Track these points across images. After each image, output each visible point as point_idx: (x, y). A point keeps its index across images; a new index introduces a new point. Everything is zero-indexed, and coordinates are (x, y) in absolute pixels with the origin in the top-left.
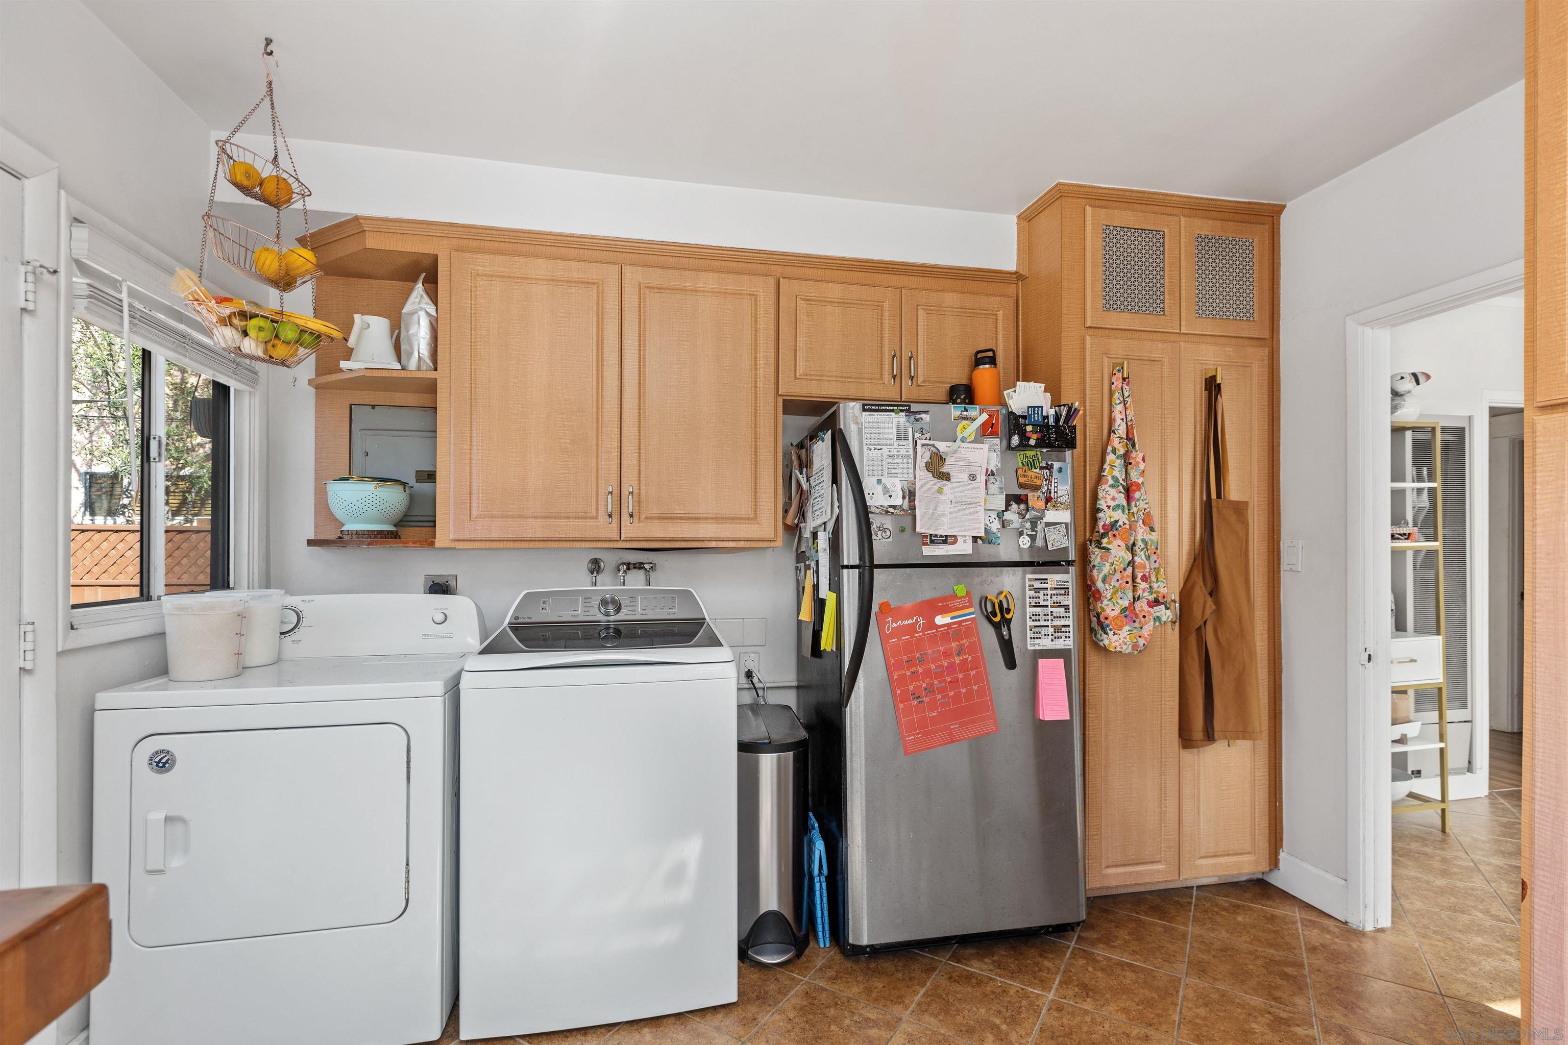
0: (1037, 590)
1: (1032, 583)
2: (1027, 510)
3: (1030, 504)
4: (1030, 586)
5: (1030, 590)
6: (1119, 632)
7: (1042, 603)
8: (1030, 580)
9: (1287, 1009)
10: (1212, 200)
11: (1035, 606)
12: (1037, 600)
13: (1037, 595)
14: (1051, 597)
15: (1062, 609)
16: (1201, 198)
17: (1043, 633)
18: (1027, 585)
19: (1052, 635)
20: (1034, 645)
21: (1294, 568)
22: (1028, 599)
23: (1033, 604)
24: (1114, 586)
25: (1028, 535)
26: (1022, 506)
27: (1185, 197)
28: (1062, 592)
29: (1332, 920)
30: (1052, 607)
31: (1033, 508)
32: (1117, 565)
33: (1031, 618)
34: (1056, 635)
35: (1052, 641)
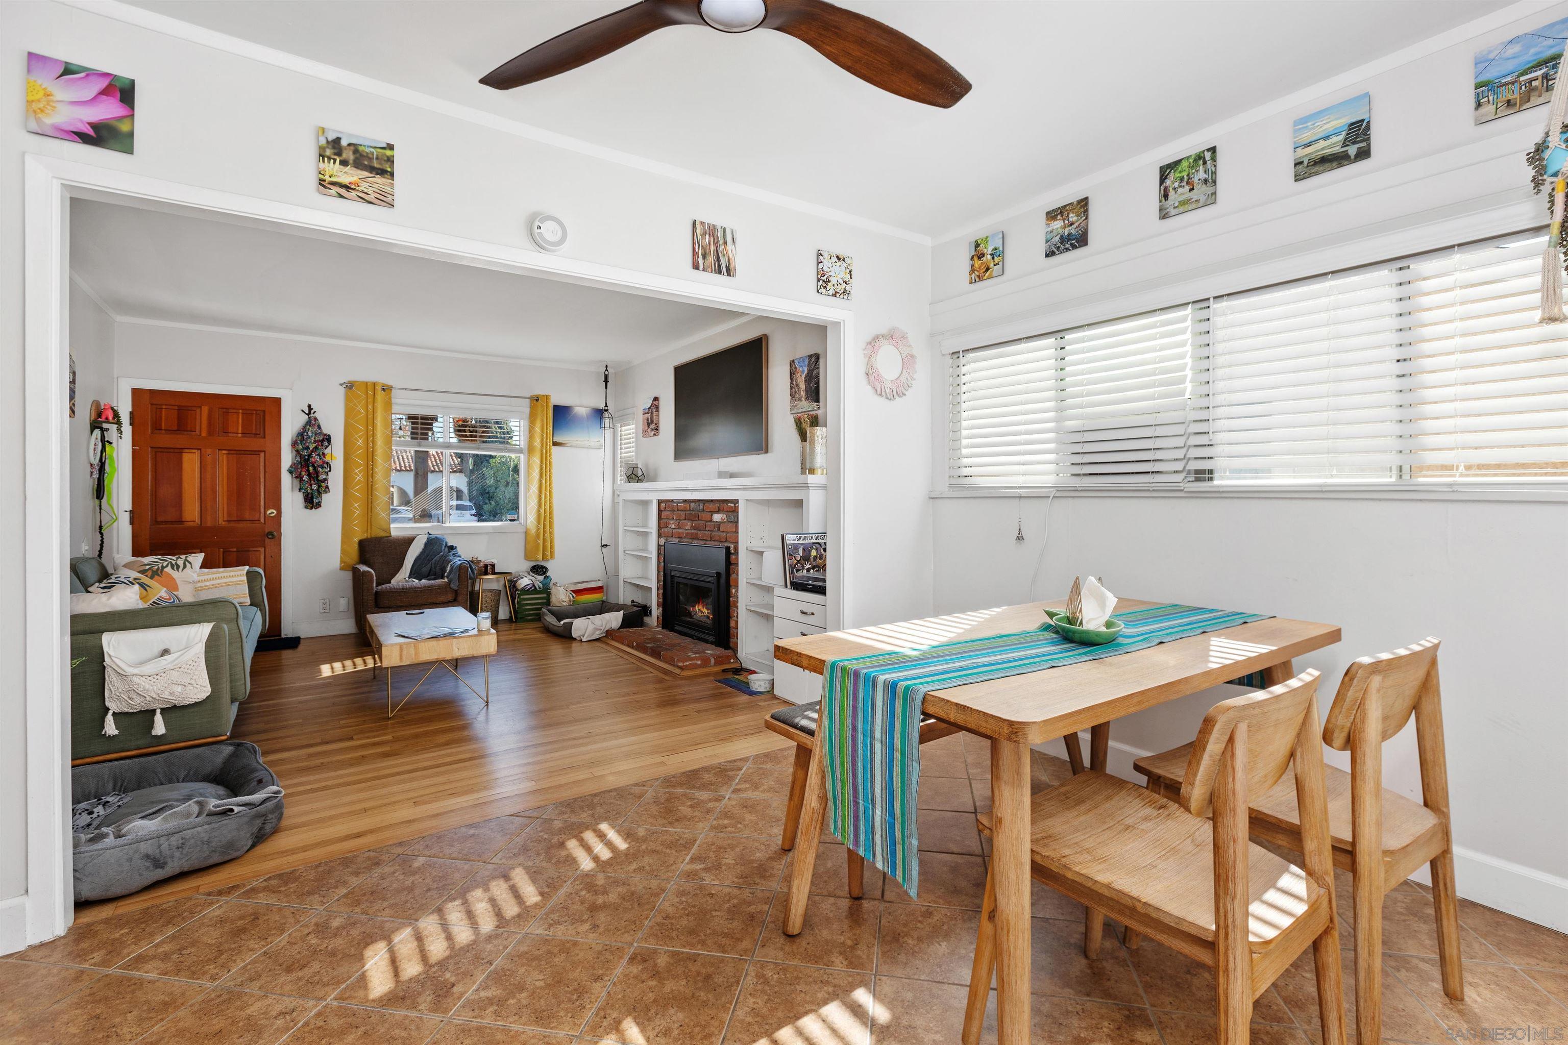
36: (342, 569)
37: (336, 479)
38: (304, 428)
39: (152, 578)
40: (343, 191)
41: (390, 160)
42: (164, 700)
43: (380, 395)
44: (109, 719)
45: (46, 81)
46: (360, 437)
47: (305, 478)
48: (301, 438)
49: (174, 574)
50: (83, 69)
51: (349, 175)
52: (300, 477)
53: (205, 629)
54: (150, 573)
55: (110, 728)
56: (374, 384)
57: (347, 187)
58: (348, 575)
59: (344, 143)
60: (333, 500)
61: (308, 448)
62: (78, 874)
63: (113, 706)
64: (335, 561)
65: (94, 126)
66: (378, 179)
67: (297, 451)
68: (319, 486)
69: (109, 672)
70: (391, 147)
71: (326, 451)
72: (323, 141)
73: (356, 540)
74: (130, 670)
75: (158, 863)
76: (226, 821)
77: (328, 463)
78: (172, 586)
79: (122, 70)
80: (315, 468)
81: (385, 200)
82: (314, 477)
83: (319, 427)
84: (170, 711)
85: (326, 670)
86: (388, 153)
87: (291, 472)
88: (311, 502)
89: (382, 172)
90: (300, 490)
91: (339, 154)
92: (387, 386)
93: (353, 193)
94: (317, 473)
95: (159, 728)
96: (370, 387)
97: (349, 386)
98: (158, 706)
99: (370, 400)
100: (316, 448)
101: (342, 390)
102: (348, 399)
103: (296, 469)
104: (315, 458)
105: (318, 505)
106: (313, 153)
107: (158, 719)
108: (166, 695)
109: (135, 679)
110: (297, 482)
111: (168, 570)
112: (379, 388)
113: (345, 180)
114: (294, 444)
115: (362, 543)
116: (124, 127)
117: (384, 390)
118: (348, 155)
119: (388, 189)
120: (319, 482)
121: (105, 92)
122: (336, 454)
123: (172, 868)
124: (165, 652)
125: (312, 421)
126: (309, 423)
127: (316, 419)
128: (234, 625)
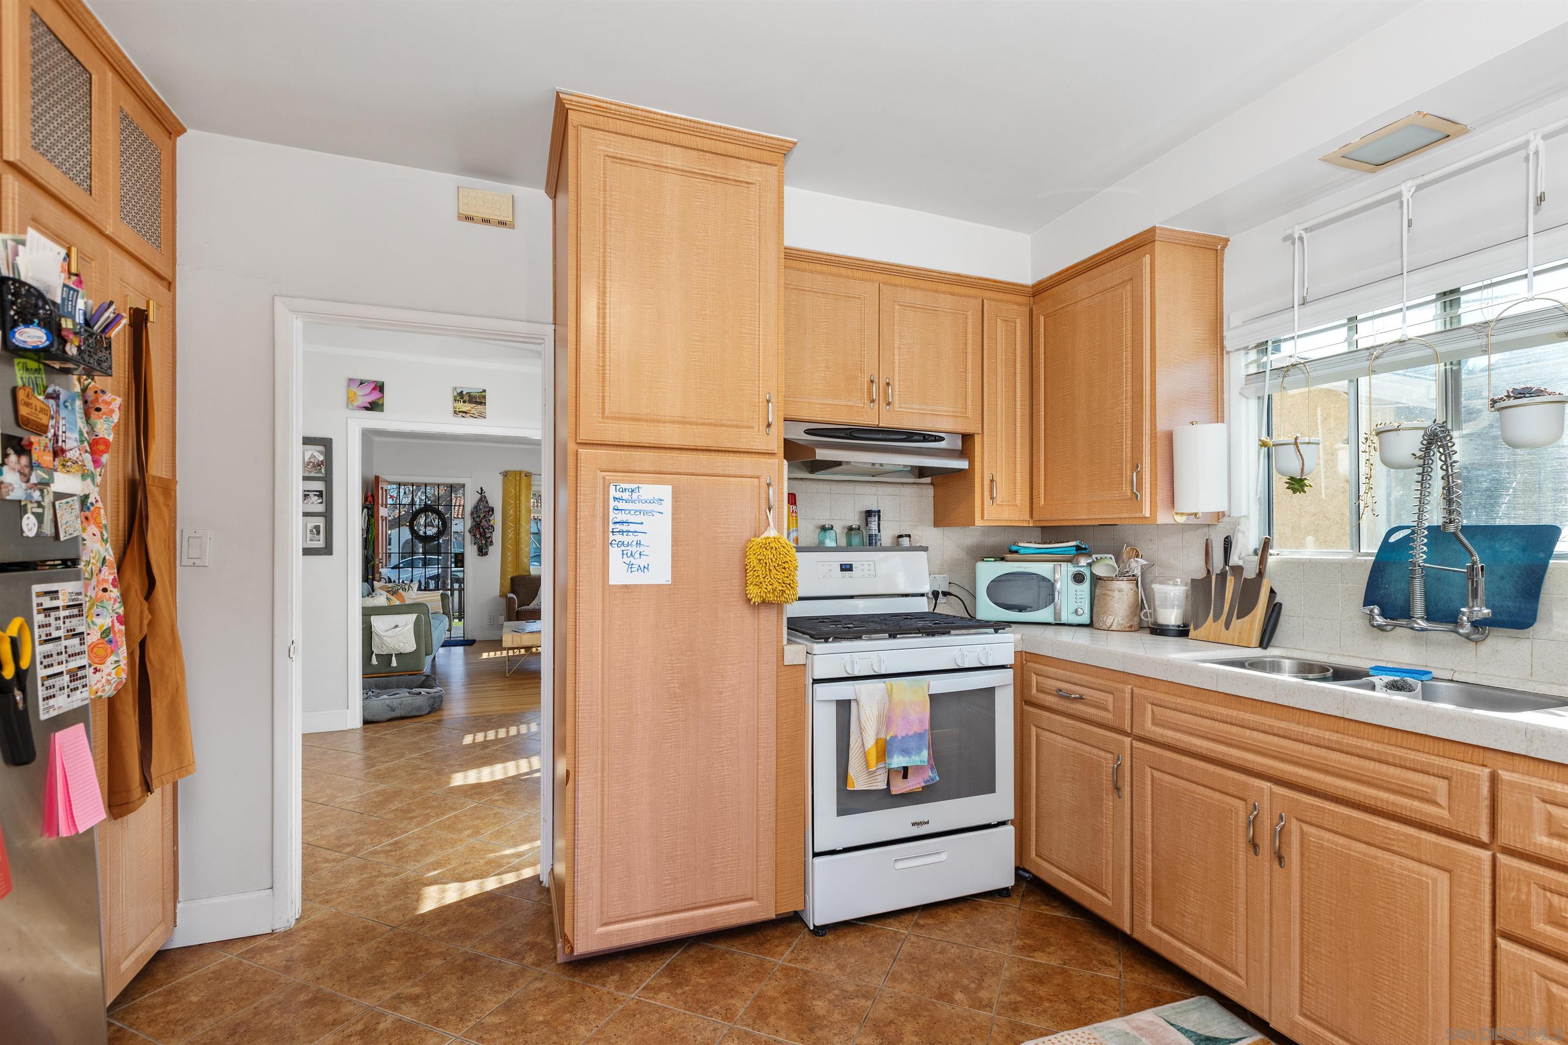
0: (47, 611)
1: (41, 600)
2: (31, 466)
3: (35, 457)
4: (38, 605)
5: (39, 612)
6: (102, 667)
7: (55, 634)
8: (39, 595)
9: (353, 1021)
10: (137, 72)
11: (46, 641)
12: (47, 630)
13: (47, 621)
14: (64, 623)
15: (76, 641)
16: (128, 62)
17: (57, 687)
18: (34, 605)
19: (68, 687)
20: (47, 709)
21: (198, 562)
22: (36, 630)
23: (44, 638)
24: (91, 598)
25: (33, 513)
26: (24, 460)
27: (115, 45)
28: (75, 611)
29: (259, 938)
30: (66, 638)
31: (39, 466)
32: (93, 564)
33: (41, 663)
34: (72, 685)
35: (69, 696)
36: (501, 596)
37: (497, 536)
38: (478, 503)
39: (392, 595)
40: (464, 415)
41: (484, 397)
42: (396, 650)
43: (524, 478)
44: (374, 656)
45: (355, 389)
46: (512, 508)
47: (478, 536)
48: (476, 509)
49: (404, 593)
50: (367, 381)
51: (466, 407)
52: (475, 536)
53: (413, 617)
54: (391, 592)
55: (374, 661)
56: (520, 472)
57: (466, 413)
58: (504, 600)
59: (464, 393)
60: (495, 551)
61: (479, 516)
62: (365, 709)
63: (375, 651)
64: (496, 591)
65: (370, 403)
66: (479, 407)
67: (474, 518)
68: (486, 542)
69: (373, 633)
70: (484, 391)
71: (491, 518)
72: (455, 394)
73: (509, 577)
74: (382, 634)
75: (393, 710)
76: (418, 697)
77: (492, 526)
78: (401, 598)
79: (379, 379)
80: (484, 530)
81: (482, 416)
82: (483, 535)
83: (487, 502)
84: (399, 655)
85: (485, 655)
86: (483, 394)
87: (470, 532)
88: (482, 552)
89: (481, 403)
90: (475, 544)
91: (462, 398)
92: (529, 473)
93: (468, 415)
94: (485, 532)
95: (394, 663)
96: (518, 474)
97: (505, 474)
98: (394, 653)
99: (518, 483)
100: (485, 516)
101: (501, 477)
102: (504, 484)
103: (473, 530)
104: (484, 523)
105: (486, 554)
106: (451, 399)
107: (394, 659)
108: (396, 647)
109: (384, 638)
110: (473, 538)
111: (400, 591)
112: (523, 475)
113: (464, 409)
114: (472, 514)
115: (513, 580)
116: (380, 402)
117: (526, 476)
118: (466, 398)
119: (483, 410)
120: (486, 539)
121: (374, 389)
122: (497, 520)
123: (397, 713)
124: (396, 626)
125: (483, 499)
126: (480, 500)
127: (485, 497)
128: (427, 617)
